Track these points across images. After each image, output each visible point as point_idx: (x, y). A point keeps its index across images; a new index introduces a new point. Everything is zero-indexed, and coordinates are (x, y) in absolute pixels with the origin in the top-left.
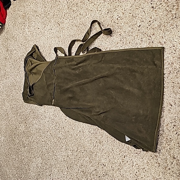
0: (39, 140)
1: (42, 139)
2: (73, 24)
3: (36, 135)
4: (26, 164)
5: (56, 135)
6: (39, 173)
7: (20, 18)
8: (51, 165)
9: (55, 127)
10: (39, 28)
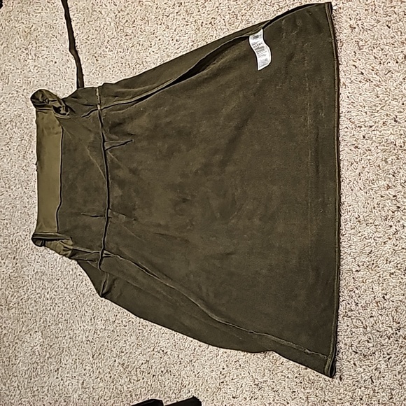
0: (39, 295)
1: (46, 294)
2: (123, 61)
3: (34, 286)
4: (9, 345)
5: (75, 286)
6: (35, 365)
7: (18, 36)
8: (62, 349)
9: (75, 270)
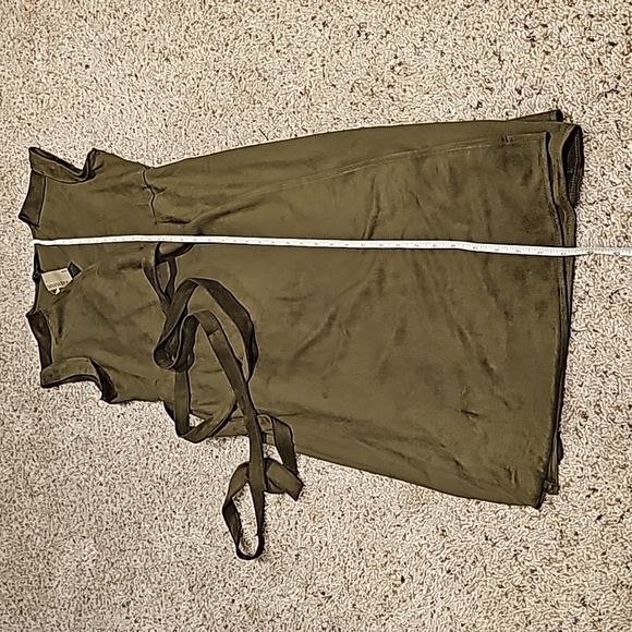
0: (85, 476)
1: (97, 475)
2: (219, 66)
3: (75, 460)
4: (38, 555)
5: (151, 467)
6: (86, 593)
7: (14, 18)
8: (132, 571)
9: (147, 438)
10: (87, 67)
